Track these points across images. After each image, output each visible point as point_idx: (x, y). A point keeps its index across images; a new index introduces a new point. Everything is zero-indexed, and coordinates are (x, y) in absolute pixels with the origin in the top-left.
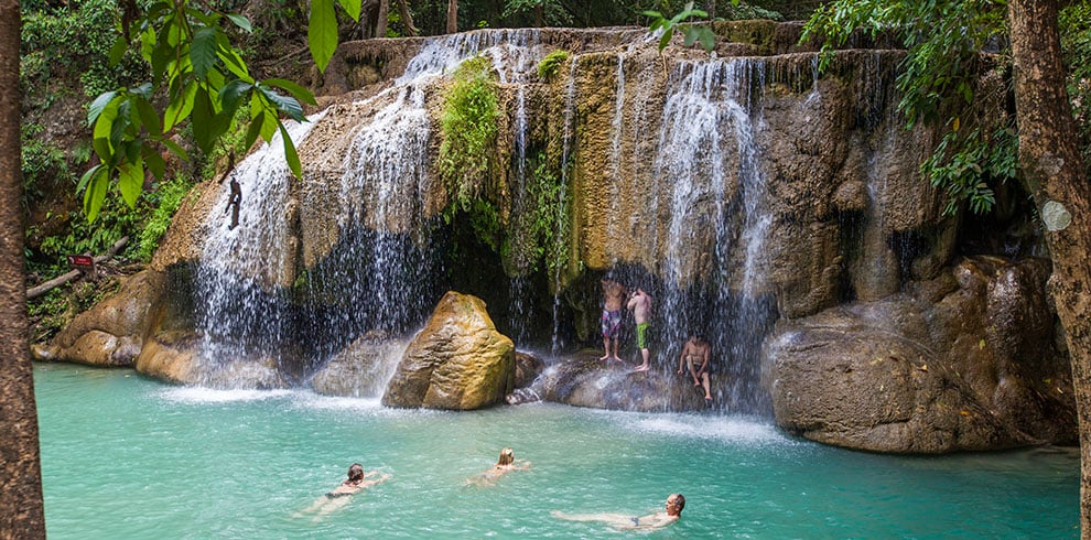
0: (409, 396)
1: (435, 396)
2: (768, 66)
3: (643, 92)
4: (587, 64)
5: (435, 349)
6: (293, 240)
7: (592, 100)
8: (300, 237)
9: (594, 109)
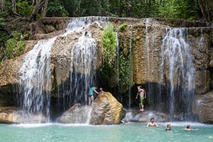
0: (100, 121)
1: (107, 121)
2: (189, 30)
3: (155, 36)
4: (136, 28)
5: (105, 107)
6: (53, 77)
7: (138, 37)
8: (55, 76)
9: (138, 40)
